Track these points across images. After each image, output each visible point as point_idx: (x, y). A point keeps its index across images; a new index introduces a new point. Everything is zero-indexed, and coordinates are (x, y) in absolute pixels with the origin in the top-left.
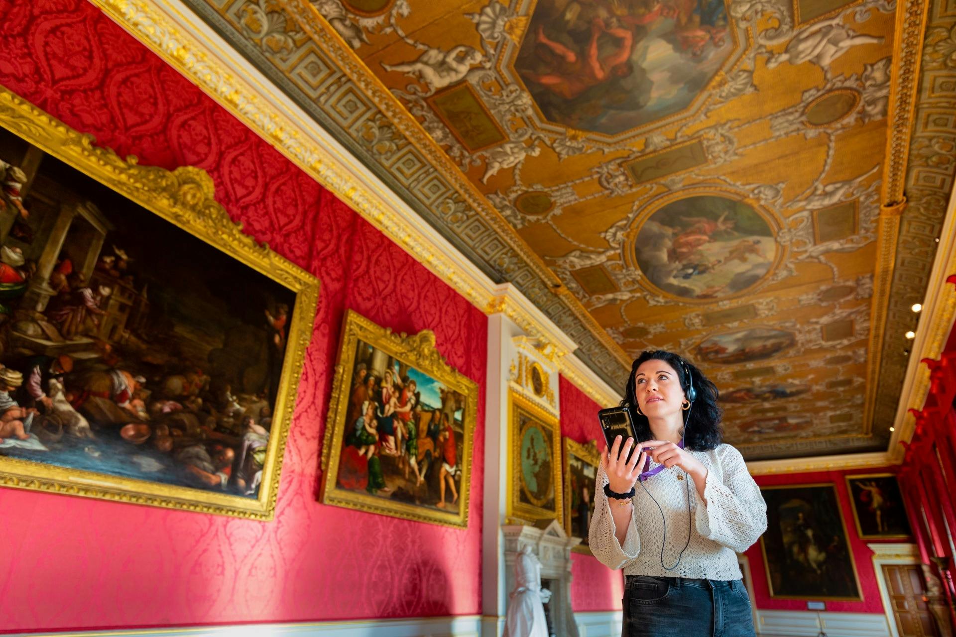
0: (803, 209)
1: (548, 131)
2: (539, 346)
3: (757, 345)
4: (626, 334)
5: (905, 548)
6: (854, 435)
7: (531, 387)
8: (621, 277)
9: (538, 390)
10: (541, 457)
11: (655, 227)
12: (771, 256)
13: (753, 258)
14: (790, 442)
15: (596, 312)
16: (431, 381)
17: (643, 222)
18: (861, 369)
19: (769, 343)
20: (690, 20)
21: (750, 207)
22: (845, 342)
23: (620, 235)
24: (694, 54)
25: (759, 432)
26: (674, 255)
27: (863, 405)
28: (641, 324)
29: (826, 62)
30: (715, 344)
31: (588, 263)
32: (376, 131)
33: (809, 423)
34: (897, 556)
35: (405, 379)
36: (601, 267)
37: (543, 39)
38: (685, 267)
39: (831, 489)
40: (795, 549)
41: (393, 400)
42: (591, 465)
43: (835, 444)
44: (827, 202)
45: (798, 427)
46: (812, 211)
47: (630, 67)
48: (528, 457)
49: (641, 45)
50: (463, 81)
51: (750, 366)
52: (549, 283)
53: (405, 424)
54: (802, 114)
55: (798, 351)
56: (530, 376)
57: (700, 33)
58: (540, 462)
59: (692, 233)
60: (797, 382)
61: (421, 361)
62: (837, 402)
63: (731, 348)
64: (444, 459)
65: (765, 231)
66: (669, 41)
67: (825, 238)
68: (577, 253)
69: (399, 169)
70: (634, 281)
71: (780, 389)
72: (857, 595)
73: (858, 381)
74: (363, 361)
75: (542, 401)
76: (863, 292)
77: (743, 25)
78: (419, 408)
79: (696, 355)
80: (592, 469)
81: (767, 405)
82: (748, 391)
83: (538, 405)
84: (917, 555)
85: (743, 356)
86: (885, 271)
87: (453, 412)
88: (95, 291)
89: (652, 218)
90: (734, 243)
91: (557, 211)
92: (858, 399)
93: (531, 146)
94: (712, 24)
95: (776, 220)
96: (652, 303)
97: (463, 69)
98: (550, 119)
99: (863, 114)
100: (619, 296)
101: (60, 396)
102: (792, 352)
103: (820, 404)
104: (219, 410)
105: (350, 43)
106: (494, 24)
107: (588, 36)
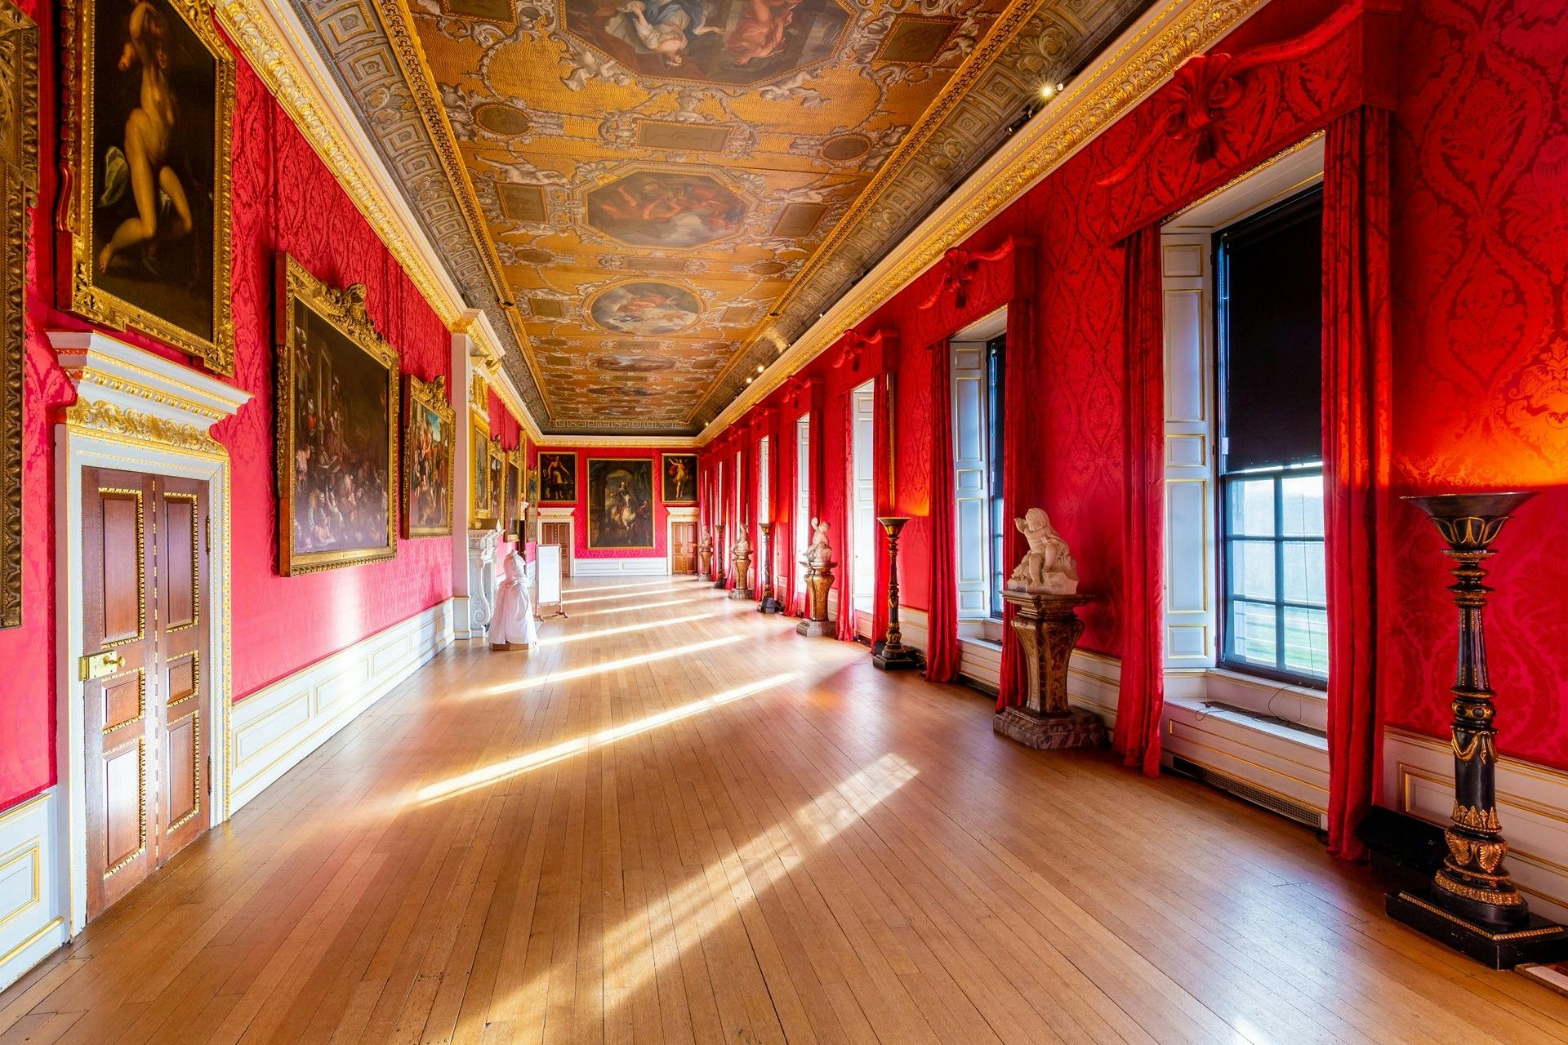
0: (725, 305)
1: (583, 229)
2: (488, 363)
3: (645, 364)
4: (545, 342)
5: (691, 510)
6: (677, 422)
7: (480, 404)
8: (572, 311)
9: (483, 405)
10: (483, 465)
11: (621, 292)
12: (689, 322)
13: (677, 321)
15: (529, 324)
16: (436, 418)
19: (655, 364)
20: (720, 215)
21: (694, 297)
22: (706, 371)
23: (590, 289)
24: (711, 228)
25: (609, 414)
26: (623, 309)
27: (693, 406)
28: (563, 338)
29: (777, 252)
30: (615, 359)
31: (550, 297)
32: (428, 184)
33: (650, 412)
34: (684, 516)
35: (427, 423)
36: (560, 302)
37: (620, 190)
38: (627, 316)
39: (650, 461)
40: (614, 511)
41: (424, 444)
44: (740, 305)
45: (641, 413)
46: (728, 307)
47: (668, 221)
48: (478, 468)
49: (683, 215)
50: (539, 186)
51: (631, 375)
52: (502, 300)
53: (429, 462)
54: (752, 266)
55: (671, 372)
56: (480, 394)
57: (721, 222)
58: (482, 469)
59: (645, 301)
60: (658, 388)
61: (436, 405)
62: (678, 402)
64: (442, 484)
65: (695, 310)
66: (701, 218)
67: (727, 320)
68: (546, 290)
69: (429, 212)
70: (580, 315)
71: (643, 390)
72: (652, 545)
73: (699, 393)
74: (414, 417)
75: (483, 415)
76: (732, 349)
77: (747, 226)
78: (433, 445)
81: (626, 398)
82: (618, 388)
83: (481, 417)
84: (697, 516)
85: (630, 368)
86: (751, 342)
87: (445, 441)
88: (334, 417)
89: (622, 287)
90: (670, 312)
91: (552, 265)
93: (563, 231)
94: (730, 221)
95: (705, 307)
96: (584, 328)
97: (546, 181)
98: (591, 224)
99: (784, 275)
100: (560, 320)
102: (666, 371)
103: (666, 401)
104: (374, 486)
105: (458, 137)
106: (590, 172)
107: (652, 200)
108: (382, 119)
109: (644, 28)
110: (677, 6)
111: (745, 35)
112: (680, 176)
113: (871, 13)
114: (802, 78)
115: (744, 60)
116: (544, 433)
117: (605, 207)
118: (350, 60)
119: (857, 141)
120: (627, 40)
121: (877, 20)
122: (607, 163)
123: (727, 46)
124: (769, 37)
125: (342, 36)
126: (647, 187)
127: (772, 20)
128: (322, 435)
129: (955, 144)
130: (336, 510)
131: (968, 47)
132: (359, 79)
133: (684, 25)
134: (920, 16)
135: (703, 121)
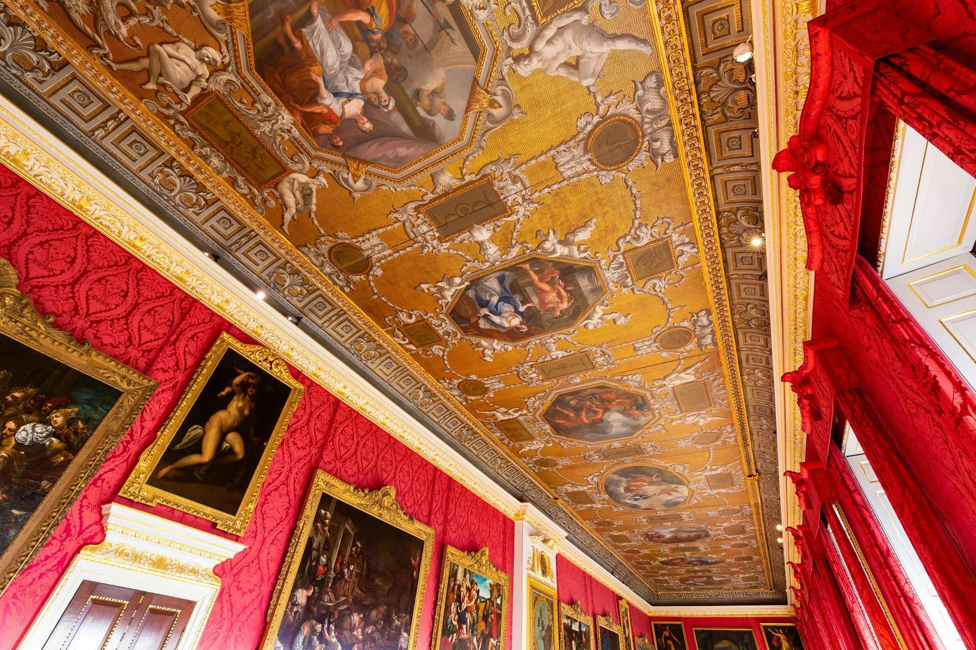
0: (701, 475)
1: (557, 438)
2: (545, 541)
3: (685, 535)
4: (598, 524)
6: (762, 589)
7: (540, 572)
8: (596, 497)
9: (544, 573)
10: (546, 623)
11: (616, 477)
12: (686, 493)
13: (675, 494)
14: (717, 592)
15: (579, 512)
16: (485, 580)
17: (610, 475)
18: (756, 551)
19: (692, 534)
21: (671, 472)
22: (742, 536)
23: (595, 479)
25: (694, 584)
26: (627, 490)
27: (763, 571)
28: (608, 520)
29: (701, 424)
30: (658, 533)
31: (576, 489)
32: (465, 432)
33: (729, 581)
35: (472, 582)
36: (584, 492)
37: (558, 408)
38: (634, 496)
39: (750, 632)
41: (466, 599)
42: (577, 621)
43: (749, 595)
44: (713, 473)
45: (720, 582)
46: (706, 476)
47: (601, 420)
48: (539, 625)
50: (516, 418)
51: (682, 545)
52: (551, 497)
53: (472, 614)
54: (693, 440)
55: (712, 539)
56: (539, 563)
58: (546, 627)
59: (637, 481)
60: (714, 556)
61: (481, 569)
62: (745, 570)
63: (668, 536)
64: (490, 635)
65: (681, 483)
67: (716, 488)
68: (570, 485)
69: (473, 447)
70: (604, 500)
71: (703, 559)
73: (756, 558)
74: (452, 576)
75: (547, 580)
76: (746, 512)
77: (658, 411)
78: (479, 601)
79: (645, 538)
80: (577, 624)
81: (696, 568)
82: (682, 559)
83: (544, 584)
85: (675, 540)
86: (757, 504)
87: (496, 599)
88: (349, 569)
89: (614, 473)
90: (663, 487)
91: (560, 467)
92: (759, 568)
93: (548, 442)
95: (686, 479)
96: (615, 510)
97: (516, 415)
98: (559, 434)
100: (594, 506)
101: (333, 634)
102: (708, 540)
103: (733, 569)
104: (390, 626)
105: (461, 404)
106: (534, 402)
107: (581, 409)
108: (423, 404)
109: (496, 319)
110: (502, 303)
111: (546, 301)
112: (585, 390)
113: (605, 261)
114: (599, 310)
115: (558, 314)
116: (653, 605)
117: (557, 421)
118: (396, 381)
119: (677, 331)
120: (493, 328)
121: (613, 261)
122: (539, 395)
123: (542, 310)
124: (560, 296)
125: (388, 372)
126: (571, 403)
127: (553, 288)
128: (331, 581)
129: (755, 307)
130: (334, 640)
131: (691, 249)
132: (403, 388)
133: (513, 310)
134: (636, 248)
135: (567, 354)
